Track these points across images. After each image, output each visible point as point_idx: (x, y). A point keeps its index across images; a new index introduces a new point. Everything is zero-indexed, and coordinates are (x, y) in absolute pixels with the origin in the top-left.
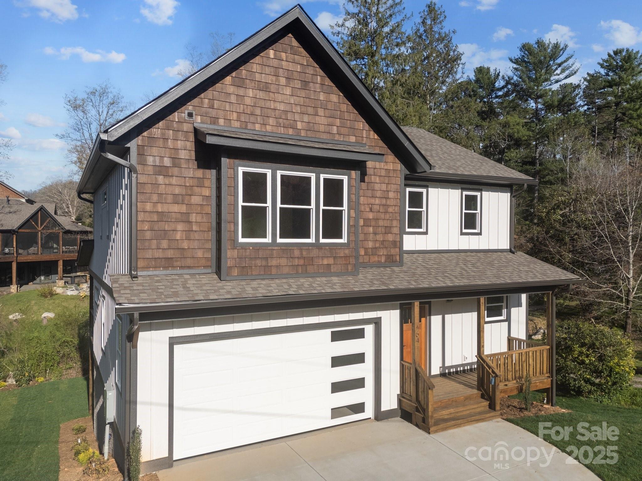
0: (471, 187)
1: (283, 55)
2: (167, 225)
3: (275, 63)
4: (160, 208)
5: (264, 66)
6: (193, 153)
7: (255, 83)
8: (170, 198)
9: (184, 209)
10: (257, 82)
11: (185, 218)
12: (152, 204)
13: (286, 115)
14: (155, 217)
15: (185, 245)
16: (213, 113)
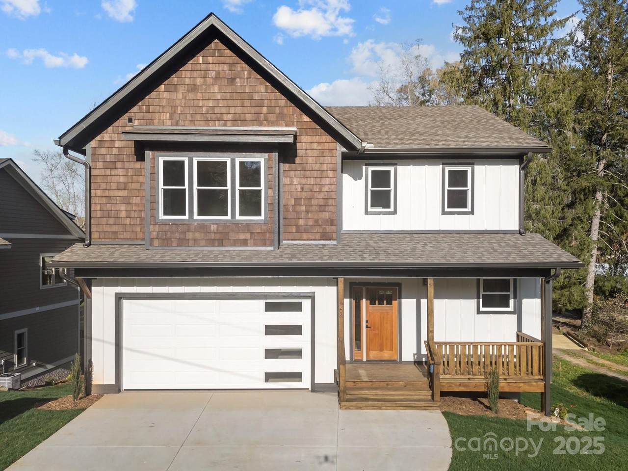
0: (456, 161)
1: (210, 59)
2: (113, 207)
3: (204, 67)
4: (107, 193)
5: (192, 72)
6: (133, 150)
7: (185, 87)
8: (114, 186)
9: (125, 193)
10: (186, 86)
11: (127, 201)
12: (102, 191)
13: (213, 110)
14: (104, 200)
15: (128, 221)
16: (148, 116)
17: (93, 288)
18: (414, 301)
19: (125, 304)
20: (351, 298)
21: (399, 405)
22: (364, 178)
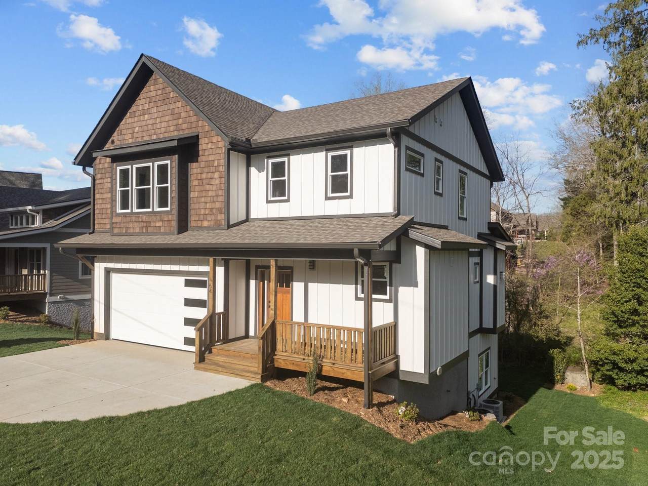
17: (96, 264)
18: (303, 284)
19: (114, 277)
20: (256, 279)
21: (231, 372)
22: (266, 170)
